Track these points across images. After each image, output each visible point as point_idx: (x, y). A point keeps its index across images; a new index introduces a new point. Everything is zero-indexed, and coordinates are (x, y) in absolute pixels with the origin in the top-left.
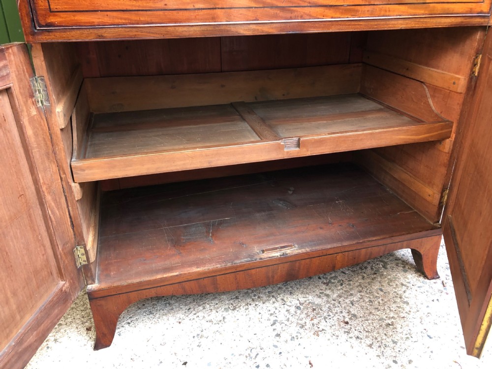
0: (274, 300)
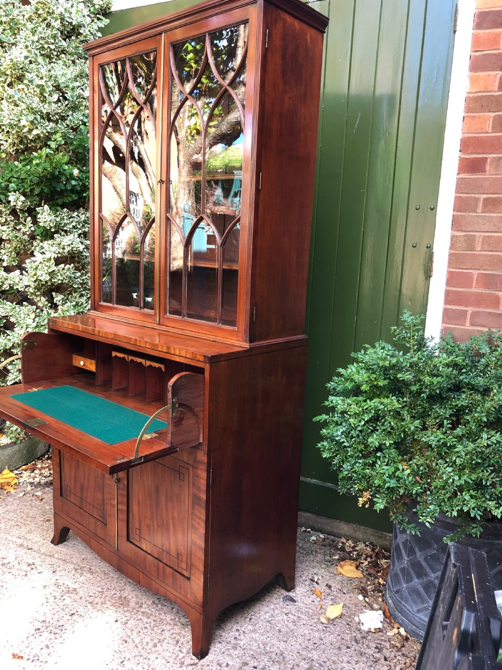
0: (122, 585)
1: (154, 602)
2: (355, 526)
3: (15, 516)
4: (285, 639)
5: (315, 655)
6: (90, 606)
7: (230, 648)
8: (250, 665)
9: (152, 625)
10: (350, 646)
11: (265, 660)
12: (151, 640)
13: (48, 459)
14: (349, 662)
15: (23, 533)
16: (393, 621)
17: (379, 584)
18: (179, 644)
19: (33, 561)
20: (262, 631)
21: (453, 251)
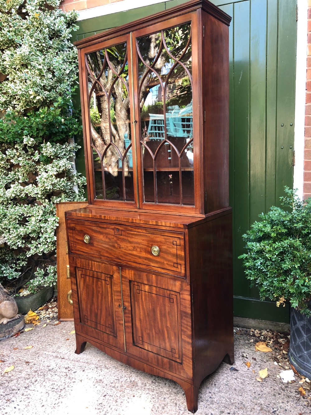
0: (129, 374)
1: (152, 382)
2: (258, 320)
3: (46, 339)
4: (241, 394)
5: (262, 401)
6: (114, 389)
7: (209, 403)
8: (225, 412)
9: (157, 396)
10: (280, 393)
11: (233, 408)
12: (160, 405)
13: (54, 301)
14: (283, 403)
15: (55, 349)
16: (300, 375)
17: (284, 354)
18: (178, 405)
19: (68, 366)
20: (225, 391)
21: (306, 149)
